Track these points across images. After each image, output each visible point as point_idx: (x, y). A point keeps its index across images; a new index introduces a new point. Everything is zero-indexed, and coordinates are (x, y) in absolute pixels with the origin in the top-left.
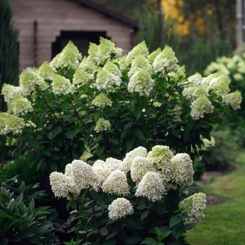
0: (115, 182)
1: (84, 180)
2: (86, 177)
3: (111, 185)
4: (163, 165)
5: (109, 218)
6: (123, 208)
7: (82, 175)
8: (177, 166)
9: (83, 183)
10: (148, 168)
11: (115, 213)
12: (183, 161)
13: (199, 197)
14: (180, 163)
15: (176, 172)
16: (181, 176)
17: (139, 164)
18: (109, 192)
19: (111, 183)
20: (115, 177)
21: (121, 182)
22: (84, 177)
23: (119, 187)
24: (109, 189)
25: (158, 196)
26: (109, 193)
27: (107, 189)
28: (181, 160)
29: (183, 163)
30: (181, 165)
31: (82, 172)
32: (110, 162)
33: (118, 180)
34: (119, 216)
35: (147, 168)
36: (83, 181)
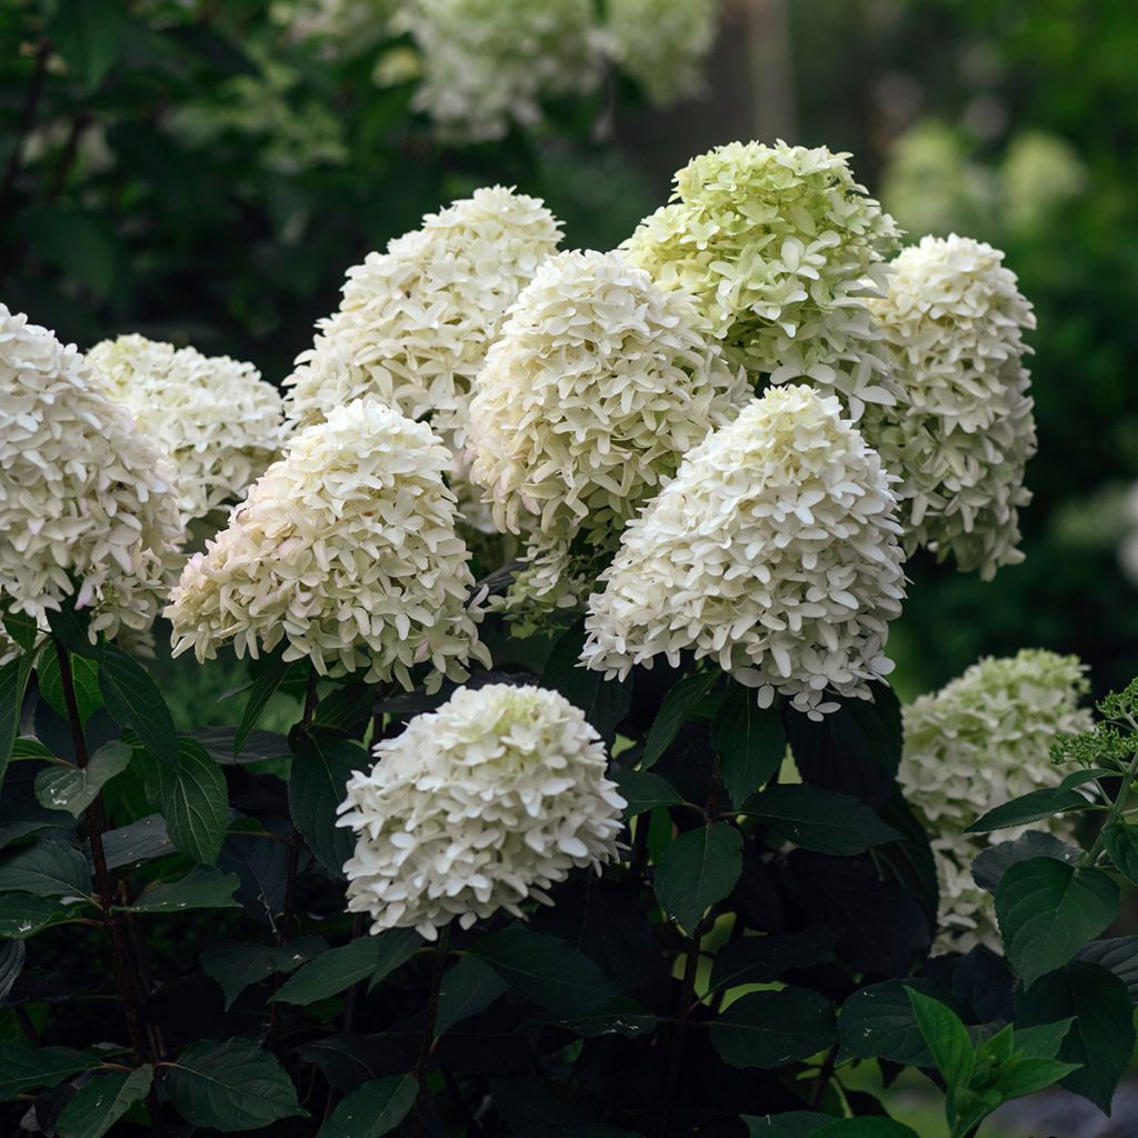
0: (362, 535)
1: (55, 510)
2: (68, 481)
3: (313, 567)
4: (816, 343)
5: (365, 919)
6: (557, 788)
7: (32, 456)
8: (914, 359)
9: (38, 546)
10: (689, 371)
11: (453, 852)
12: (971, 308)
13: (1038, 692)
14: (940, 336)
15: (906, 427)
16: (953, 461)
17: (612, 327)
18: (285, 644)
19: (319, 549)
20: (352, 482)
21: (413, 525)
22: (53, 476)
23: (394, 582)
24: (299, 612)
25: (851, 659)
26: (289, 657)
27: (265, 611)
28: (950, 298)
29: (968, 335)
30: (955, 355)
31: (30, 423)
32: (138, 377)
33: (382, 507)
34: (501, 887)
35: (684, 376)
36: (35, 526)
